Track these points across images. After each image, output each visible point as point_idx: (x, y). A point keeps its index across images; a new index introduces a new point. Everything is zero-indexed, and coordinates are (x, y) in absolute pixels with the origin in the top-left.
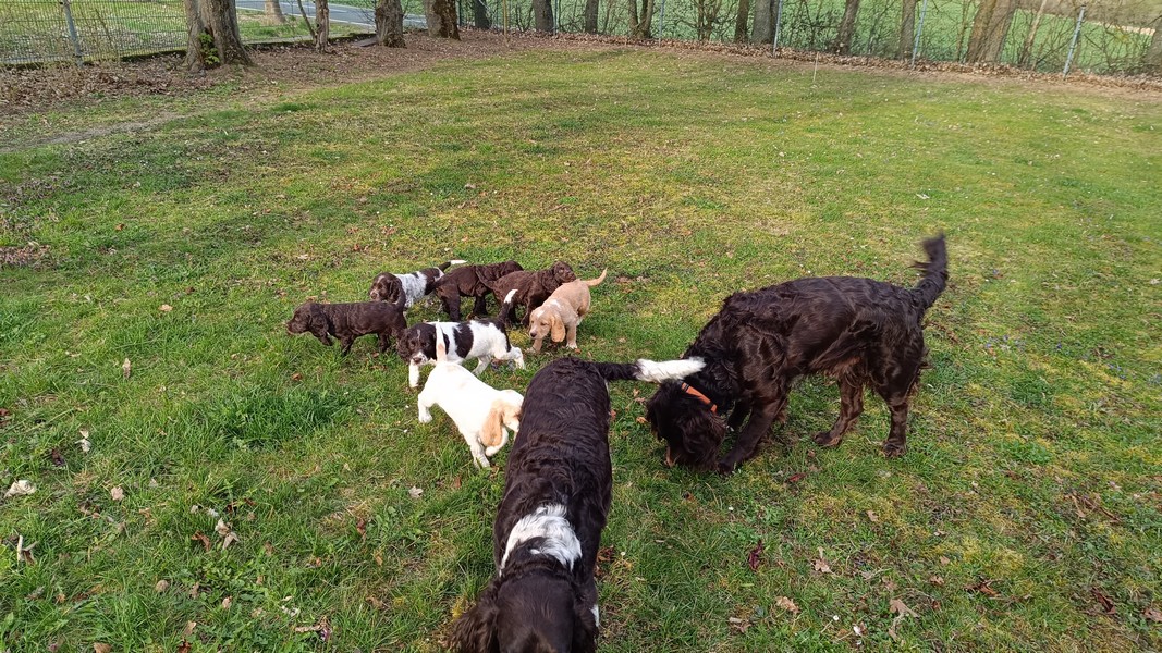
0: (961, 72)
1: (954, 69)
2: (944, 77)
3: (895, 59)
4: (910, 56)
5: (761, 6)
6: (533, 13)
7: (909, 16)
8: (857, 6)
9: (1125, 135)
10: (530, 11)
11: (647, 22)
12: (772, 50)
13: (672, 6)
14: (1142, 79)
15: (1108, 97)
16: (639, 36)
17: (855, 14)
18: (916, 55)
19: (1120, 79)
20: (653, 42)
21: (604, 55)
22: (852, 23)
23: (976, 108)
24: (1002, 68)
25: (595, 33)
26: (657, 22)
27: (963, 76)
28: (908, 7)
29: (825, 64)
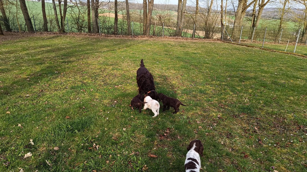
0: (143, 37)
1: (141, 37)
2: (140, 39)
3: (128, 35)
4: (131, 35)
5: (94, 24)
6: (26, 26)
7: (129, 25)
8: (117, 23)
9: (180, 48)
10: (25, 26)
11: (63, 28)
12: (99, 34)
13: (70, 24)
14: (177, 37)
15: (172, 41)
16: (62, 32)
17: (117, 25)
18: (133, 34)
19: (173, 37)
20: (67, 33)
21: (53, 37)
22: (117, 27)
23: (150, 45)
24: (151, 36)
25: (48, 31)
26: (66, 28)
27: (144, 38)
28: (129, 24)
29: (113, 37)
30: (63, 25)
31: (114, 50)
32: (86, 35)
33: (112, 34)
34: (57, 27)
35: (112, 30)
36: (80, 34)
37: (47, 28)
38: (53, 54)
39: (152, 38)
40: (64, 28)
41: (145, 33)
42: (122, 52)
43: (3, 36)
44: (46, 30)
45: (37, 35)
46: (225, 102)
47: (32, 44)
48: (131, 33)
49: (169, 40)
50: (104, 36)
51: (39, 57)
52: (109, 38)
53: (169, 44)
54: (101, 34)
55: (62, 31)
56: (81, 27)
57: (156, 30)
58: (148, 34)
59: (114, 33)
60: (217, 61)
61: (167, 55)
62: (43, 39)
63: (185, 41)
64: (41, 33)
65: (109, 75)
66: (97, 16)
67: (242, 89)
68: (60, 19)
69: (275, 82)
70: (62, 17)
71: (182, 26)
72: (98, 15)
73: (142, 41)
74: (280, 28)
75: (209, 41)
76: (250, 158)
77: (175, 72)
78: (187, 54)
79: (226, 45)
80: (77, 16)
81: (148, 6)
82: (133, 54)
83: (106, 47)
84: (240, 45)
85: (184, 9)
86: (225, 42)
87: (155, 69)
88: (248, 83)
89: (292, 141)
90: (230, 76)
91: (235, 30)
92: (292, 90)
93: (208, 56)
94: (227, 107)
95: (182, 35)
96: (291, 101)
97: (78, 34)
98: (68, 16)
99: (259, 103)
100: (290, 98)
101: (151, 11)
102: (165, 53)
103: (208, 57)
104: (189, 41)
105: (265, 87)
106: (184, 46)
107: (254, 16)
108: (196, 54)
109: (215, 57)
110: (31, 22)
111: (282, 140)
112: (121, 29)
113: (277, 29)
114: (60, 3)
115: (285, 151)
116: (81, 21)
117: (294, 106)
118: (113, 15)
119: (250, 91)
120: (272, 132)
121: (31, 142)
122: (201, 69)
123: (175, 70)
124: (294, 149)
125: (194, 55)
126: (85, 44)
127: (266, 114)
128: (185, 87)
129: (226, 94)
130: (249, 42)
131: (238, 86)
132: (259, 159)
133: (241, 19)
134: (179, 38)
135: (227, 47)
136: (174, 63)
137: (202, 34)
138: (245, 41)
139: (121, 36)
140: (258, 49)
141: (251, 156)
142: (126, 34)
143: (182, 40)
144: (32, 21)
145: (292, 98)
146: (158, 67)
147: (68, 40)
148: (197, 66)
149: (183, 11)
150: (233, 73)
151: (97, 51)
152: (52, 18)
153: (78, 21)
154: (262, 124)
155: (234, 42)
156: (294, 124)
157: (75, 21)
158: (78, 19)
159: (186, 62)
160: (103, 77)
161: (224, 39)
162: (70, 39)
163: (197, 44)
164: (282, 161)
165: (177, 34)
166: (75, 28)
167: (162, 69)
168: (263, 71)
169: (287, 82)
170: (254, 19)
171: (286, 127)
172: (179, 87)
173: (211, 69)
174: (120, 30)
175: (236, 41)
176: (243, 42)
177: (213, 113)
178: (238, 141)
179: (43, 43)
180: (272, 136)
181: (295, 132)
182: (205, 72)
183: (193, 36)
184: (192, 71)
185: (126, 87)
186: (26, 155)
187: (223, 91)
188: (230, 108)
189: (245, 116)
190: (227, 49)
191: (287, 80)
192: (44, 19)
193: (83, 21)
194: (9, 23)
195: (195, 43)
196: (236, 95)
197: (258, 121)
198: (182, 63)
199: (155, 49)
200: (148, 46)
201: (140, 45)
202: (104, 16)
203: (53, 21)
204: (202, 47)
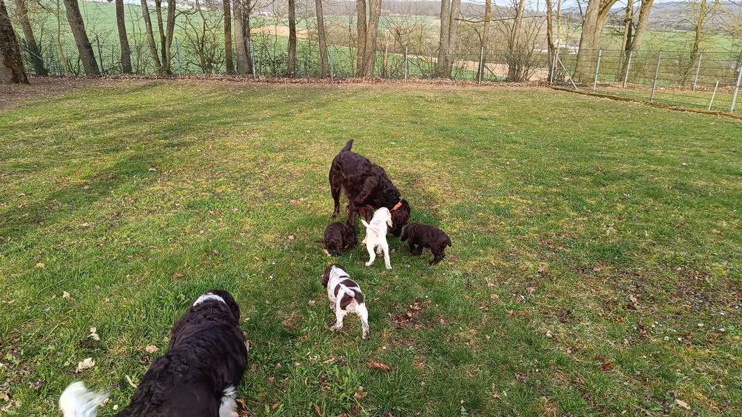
0: (357, 83)
1: (354, 82)
2: (350, 86)
3: (322, 78)
4: (329, 76)
5: (241, 52)
6: (81, 63)
7: (324, 55)
8: (295, 50)
9: (446, 106)
10: (79, 62)
11: (167, 65)
12: (253, 77)
13: (182, 53)
14: (439, 79)
15: (428, 89)
16: (164, 73)
17: (295, 55)
18: (333, 75)
19: (430, 80)
20: (176, 77)
21: (145, 87)
22: (295, 60)
23: (376, 100)
24: (376, 79)
25: (132, 73)
26: (174, 64)
27: (359, 84)
28: (323, 50)
29: (286, 84)
30: (167, 57)
31: (287, 115)
32: (222, 79)
33: (284, 76)
34: (153, 63)
35: (284, 66)
36: (206, 79)
37: (130, 66)
38: (145, 128)
39: (379, 84)
40: (170, 64)
41: (361, 74)
42: (308, 119)
43: (27, 87)
44: (127, 69)
45: (107, 83)
46: (558, 235)
47: (96, 105)
48: (329, 72)
49: (421, 86)
50: (263, 81)
51: (111, 134)
52: (277, 86)
53: (421, 97)
54: (258, 77)
55: (166, 72)
56: (210, 61)
57: (390, 64)
58: (369, 74)
59: (287, 75)
60: (538, 135)
61: (417, 123)
62: (121, 92)
63: (459, 88)
64: (115, 78)
65: (277, 174)
66: (246, 33)
67: (600, 203)
68: (160, 44)
69: (682, 184)
70: (163, 38)
71: (451, 52)
72: (249, 31)
73: (356, 92)
74: (695, 51)
75: (519, 89)
76: (618, 371)
77: (435, 164)
78: (464, 119)
79: (561, 96)
80: (200, 35)
81: (368, 6)
82: (335, 122)
83: (270, 106)
84: (594, 95)
85: (456, 11)
86: (558, 89)
87: (385, 158)
88: (613, 187)
89: (722, 330)
90: (570, 173)
91: (584, 58)
92: (726, 205)
93: (517, 124)
94: (561, 248)
95: (453, 75)
96: (722, 231)
97: (203, 79)
98: (177, 34)
99: (643, 236)
100: (719, 224)
101: (375, 17)
102: (411, 118)
103: (516, 127)
104: (470, 88)
105: (656, 198)
106: (457, 102)
107: (629, 22)
108: (487, 120)
109: (534, 126)
110: (91, 53)
111: (698, 327)
112: (305, 64)
113: (687, 55)
114: (159, 5)
115: (704, 352)
116: (208, 46)
117: (730, 243)
118: (285, 31)
119: (620, 207)
120: (673, 309)
121: (93, 334)
122: (499, 157)
123: (435, 159)
124: (729, 350)
125: (482, 123)
126: (219, 101)
127: (660, 264)
128: (458, 201)
129: (559, 216)
130: (618, 88)
131: (590, 196)
132: (639, 373)
133: (598, 32)
134: (445, 81)
135: (563, 101)
136: (434, 143)
137: (501, 70)
138: (609, 85)
139: (306, 80)
140: (641, 105)
141: (619, 366)
142: (315, 74)
143: (451, 88)
144: (95, 49)
145: (725, 224)
146: (393, 152)
147: (179, 93)
148: (490, 148)
149: (454, 17)
150: (577, 166)
151: (248, 117)
152: (142, 40)
153: (203, 46)
154: (648, 288)
155: (581, 90)
156: (730, 288)
157: (194, 47)
158: (203, 41)
159: (463, 140)
160: (262, 180)
161: (556, 82)
162: (184, 91)
163: (488, 95)
164: (696, 380)
165: (440, 73)
166: (196, 63)
167: (404, 158)
168: (651, 159)
169: (712, 184)
170: (630, 30)
171: (708, 296)
172: (444, 201)
173: (524, 155)
174: (303, 66)
175: (586, 86)
176: (601, 89)
177: (528, 263)
178: (587, 331)
179: (122, 101)
180: (673, 317)
181: (732, 307)
182: (508, 163)
183: (479, 76)
184: (477, 161)
185: (315, 202)
186: (80, 364)
187: (552, 209)
188: (568, 251)
189: (607, 270)
190: (564, 105)
191: (713, 181)
192: (122, 43)
193: (214, 47)
194: (41, 56)
195: (483, 92)
196: (585, 219)
197: (640, 282)
198: (452, 143)
199: (387, 110)
200: (371, 102)
201: (351, 101)
202: (263, 34)
203: (144, 49)
204: (502, 102)
